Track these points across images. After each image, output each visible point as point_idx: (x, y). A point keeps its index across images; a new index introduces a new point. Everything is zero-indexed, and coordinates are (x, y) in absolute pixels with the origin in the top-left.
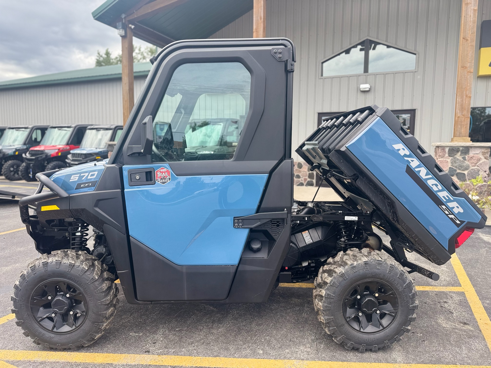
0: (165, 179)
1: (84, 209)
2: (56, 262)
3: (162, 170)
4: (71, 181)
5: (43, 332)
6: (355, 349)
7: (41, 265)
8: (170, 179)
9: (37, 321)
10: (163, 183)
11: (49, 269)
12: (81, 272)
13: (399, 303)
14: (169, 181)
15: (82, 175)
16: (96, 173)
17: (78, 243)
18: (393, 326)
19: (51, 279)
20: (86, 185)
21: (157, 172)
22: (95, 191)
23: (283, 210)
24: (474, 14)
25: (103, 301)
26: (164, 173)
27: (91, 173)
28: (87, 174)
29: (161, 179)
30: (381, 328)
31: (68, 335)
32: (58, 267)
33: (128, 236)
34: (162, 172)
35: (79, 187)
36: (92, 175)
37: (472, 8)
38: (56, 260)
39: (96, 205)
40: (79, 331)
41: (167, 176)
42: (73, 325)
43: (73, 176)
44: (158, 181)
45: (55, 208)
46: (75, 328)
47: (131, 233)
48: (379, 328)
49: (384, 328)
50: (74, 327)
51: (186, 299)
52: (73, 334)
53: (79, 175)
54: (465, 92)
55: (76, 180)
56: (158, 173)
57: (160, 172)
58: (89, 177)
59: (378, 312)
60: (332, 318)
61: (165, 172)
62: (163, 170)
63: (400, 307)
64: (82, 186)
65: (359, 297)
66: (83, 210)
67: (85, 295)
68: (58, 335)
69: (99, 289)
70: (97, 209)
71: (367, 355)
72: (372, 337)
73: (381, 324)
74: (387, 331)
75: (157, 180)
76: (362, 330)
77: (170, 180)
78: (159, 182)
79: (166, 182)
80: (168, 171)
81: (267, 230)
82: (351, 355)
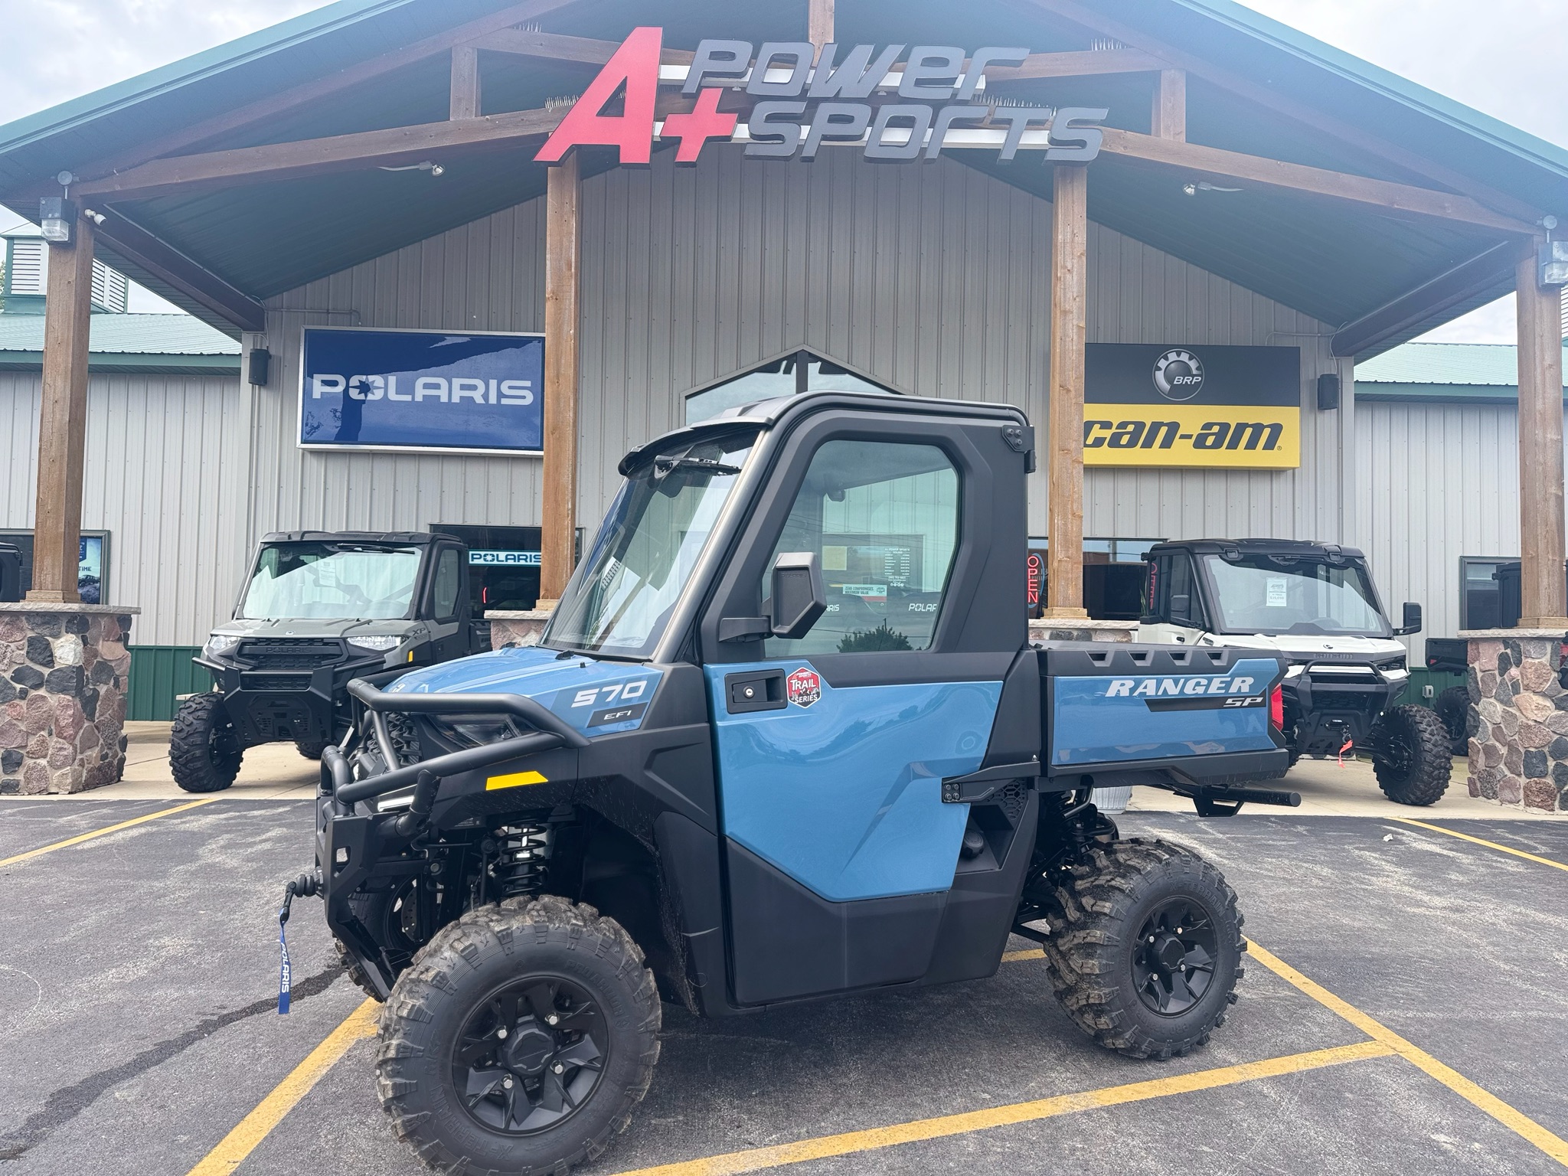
0: (807, 695)
1: (618, 776)
2: (535, 927)
3: (801, 675)
4: (574, 705)
5: (484, 1137)
6: (1155, 1057)
7: (493, 941)
8: (818, 693)
9: (466, 1106)
10: (805, 704)
11: (517, 948)
12: (602, 948)
13: (1219, 942)
14: (816, 700)
15: (605, 689)
16: (643, 684)
17: (525, 882)
18: (1212, 992)
19: (518, 978)
20: (618, 715)
21: (790, 679)
22: (645, 729)
23: (1030, 759)
24: (1079, 337)
25: (650, 1022)
26: (805, 681)
27: (629, 686)
28: (618, 688)
29: (800, 695)
30: (1193, 1000)
31: (552, 1136)
32: (542, 940)
33: (722, 839)
34: (802, 679)
35: (598, 719)
36: (633, 690)
37: (1075, 322)
38: (536, 922)
39: (649, 766)
40: (581, 1117)
41: (812, 689)
42: (563, 1101)
43: (580, 693)
44: (794, 701)
45: (533, 778)
46: (570, 1109)
47: (730, 829)
48: (1189, 1001)
49: (1198, 999)
50: (566, 1109)
51: (846, 986)
52: (565, 1128)
53: (597, 690)
54: (1069, 507)
55: (591, 702)
56: (793, 681)
57: (798, 679)
58: (625, 696)
59: (1183, 968)
60: (1117, 990)
61: (807, 679)
62: (804, 675)
63: (1220, 951)
64: (606, 718)
65: (1152, 939)
66: (614, 780)
67: (606, 1012)
68: (523, 1141)
69: (641, 988)
70: (651, 775)
71: (1175, 1063)
72: (1179, 1021)
73: (1191, 993)
74: (1203, 1004)
75: (791, 698)
76: (1163, 1010)
77: (818, 697)
78: (795, 703)
79: (810, 702)
80: (814, 677)
81: (997, 806)
82: (1150, 1068)
